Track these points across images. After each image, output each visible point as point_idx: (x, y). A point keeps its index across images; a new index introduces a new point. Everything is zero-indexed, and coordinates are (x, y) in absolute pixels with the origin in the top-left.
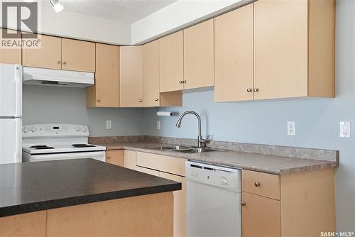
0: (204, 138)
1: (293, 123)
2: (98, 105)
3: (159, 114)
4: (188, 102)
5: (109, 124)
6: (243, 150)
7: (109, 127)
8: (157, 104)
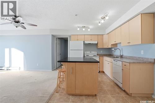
0: (121, 55)
1: (143, 51)
2: (98, 47)
3: (112, 49)
4: (119, 46)
5: (102, 52)
6: (130, 58)
7: (101, 52)
8: (111, 47)
